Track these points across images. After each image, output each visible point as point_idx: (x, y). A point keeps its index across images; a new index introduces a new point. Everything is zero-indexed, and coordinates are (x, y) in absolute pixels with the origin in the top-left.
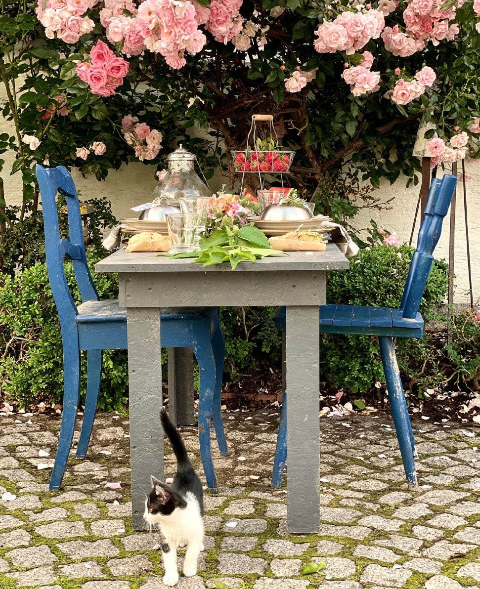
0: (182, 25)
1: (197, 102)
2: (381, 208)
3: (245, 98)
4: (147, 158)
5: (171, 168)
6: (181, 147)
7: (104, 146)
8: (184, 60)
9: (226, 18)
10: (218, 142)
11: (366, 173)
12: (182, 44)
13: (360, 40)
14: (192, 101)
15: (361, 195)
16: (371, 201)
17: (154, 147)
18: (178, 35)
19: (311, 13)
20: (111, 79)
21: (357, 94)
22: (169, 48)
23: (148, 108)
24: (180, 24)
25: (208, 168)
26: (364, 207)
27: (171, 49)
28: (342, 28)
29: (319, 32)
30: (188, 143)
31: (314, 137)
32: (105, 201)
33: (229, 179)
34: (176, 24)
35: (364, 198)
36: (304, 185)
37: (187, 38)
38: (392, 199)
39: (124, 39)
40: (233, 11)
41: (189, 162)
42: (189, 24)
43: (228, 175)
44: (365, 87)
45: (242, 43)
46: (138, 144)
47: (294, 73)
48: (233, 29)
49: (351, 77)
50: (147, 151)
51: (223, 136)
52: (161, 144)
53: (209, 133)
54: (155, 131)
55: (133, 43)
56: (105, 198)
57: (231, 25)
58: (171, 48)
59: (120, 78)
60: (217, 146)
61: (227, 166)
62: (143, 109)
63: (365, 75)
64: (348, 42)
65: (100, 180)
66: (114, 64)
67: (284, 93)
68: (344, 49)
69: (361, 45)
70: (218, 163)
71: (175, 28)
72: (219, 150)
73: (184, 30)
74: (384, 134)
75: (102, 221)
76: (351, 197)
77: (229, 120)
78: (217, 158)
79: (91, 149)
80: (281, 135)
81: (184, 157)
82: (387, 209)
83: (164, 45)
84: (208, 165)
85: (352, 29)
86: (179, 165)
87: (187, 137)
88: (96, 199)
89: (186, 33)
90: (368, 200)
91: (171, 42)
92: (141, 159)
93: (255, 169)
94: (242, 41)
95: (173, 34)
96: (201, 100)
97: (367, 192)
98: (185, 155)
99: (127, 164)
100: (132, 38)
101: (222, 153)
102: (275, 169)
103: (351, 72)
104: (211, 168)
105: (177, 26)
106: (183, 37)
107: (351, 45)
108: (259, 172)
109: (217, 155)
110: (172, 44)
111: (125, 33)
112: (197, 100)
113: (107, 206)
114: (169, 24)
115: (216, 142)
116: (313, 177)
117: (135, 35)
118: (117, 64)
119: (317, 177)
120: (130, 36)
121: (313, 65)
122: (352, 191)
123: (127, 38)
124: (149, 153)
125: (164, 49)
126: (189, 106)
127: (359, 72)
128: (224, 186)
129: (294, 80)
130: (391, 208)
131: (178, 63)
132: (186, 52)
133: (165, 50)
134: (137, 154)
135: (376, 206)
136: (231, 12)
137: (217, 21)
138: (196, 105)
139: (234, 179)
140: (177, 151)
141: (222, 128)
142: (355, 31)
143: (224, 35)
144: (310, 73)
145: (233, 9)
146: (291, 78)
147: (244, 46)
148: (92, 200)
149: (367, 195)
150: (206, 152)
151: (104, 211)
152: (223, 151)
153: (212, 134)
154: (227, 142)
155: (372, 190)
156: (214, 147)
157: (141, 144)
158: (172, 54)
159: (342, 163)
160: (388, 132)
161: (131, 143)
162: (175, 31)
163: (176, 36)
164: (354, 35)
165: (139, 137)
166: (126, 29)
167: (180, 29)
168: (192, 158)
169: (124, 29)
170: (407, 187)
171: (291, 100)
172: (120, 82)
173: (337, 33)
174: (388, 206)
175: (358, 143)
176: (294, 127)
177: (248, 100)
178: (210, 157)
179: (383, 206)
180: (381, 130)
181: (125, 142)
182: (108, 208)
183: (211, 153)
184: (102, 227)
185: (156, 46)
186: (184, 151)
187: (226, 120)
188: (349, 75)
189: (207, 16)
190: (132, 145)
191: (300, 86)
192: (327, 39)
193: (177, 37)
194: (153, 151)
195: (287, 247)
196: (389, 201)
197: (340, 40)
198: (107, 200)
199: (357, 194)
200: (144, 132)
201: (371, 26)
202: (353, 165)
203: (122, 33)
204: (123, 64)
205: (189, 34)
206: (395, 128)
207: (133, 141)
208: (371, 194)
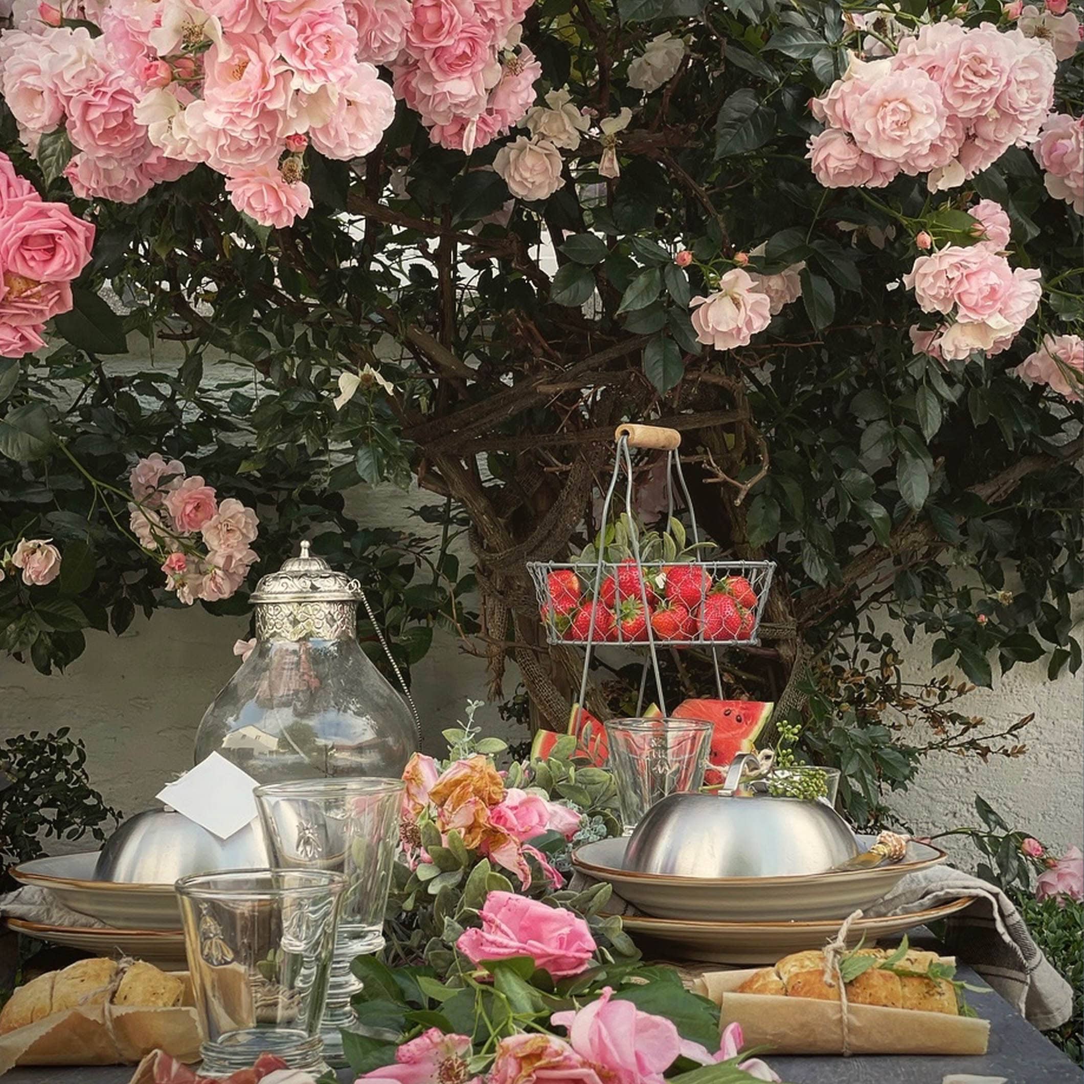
0: (293, 32)
1: (367, 388)
2: (988, 749)
3: (543, 376)
4: (205, 596)
5: (267, 632)
6: (305, 554)
7: (54, 552)
8: (304, 189)
9: (473, 42)
10: (446, 540)
11: (941, 635)
12: (292, 113)
13: (988, 130)
14: (348, 384)
15: (925, 709)
16: (954, 729)
17: (229, 558)
18: (273, 72)
19: (795, 42)
20: (18, 285)
21: (957, 349)
22: (237, 132)
23: (222, 435)
24: (285, 27)
25: (415, 623)
26: (931, 746)
27: (248, 137)
28: (924, 80)
29: (833, 103)
30: (347, 545)
31: (776, 515)
32: (64, 740)
33: (485, 662)
34: (266, 31)
35: (935, 719)
36: (737, 679)
37: (311, 88)
38: (1024, 722)
39: (64, 117)
40: (498, 18)
41: (334, 609)
42: (322, 29)
43: (482, 647)
44: (991, 322)
45: (532, 171)
46: (175, 547)
47: (728, 277)
48: (501, 95)
49: (942, 283)
50: (205, 573)
51: (464, 522)
52: (253, 546)
53: (416, 513)
54: (233, 506)
55: (98, 131)
56: (64, 731)
57: (496, 73)
58: (245, 132)
59: (56, 285)
60: (443, 551)
61: (476, 616)
62: (208, 440)
63: (993, 279)
64: (942, 139)
65: (46, 671)
66: (30, 226)
67: (683, 353)
68: (924, 165)
69: (986, 156)
70: (448, 607)
71: (264, 46)
72: (449, 563)
73: (303, 56)
74: (995, 504)
75: (51, 813)
76: (890, 714)
77: (482, 459)
78: (442, 590)
79: (9, 563)
80: (652, 513)
81: (314, 588)
82: (1006, 753)
83: (216, 120)
84: (416, 614)
85: (961, 83)
86: (295, 622)
87: (350, 527)
88: (34, 734)
89: (311, 67)
90: (948, 725)
91: (245, 105)
92: (185, 596)
93: (633, 631)
94: (529, 160)
95: (253, 70)
96: (380, 380)
97: (942, 697)
98: (318, 583)
99: (148, 614)
100: (94, 114)
101: (461, 574)
102: (714, 630)
103: (945, 266)
104: (423, 622)
105: (272, 41)
106: (296, 82)
107: (952, 150)
108: (652, 643)
109: (443, 582)
110: (249, 114)
111: (65, 91)
112: (367, 379)
113: (72, 758)
114: (238, 30)
115: (439, 542)
116: (770, 652)
117: (105, 101)
118: (41, 226)
119: (784, 651)
120: (87, 105)
121: (789, 253)
122: (889, 695)
123: (75, 112)
124: (213, 579)
125: (216, 134)
126: (339, 403)
127: (974, 268)
128: (473, 706)
129: (727, 301)
130: (1021, 751)
131: (279, 200)
132: (312, 155)
133: (222, 141)
134: (171, 583)
135: (973, 744)
136: (492, 20)
137: (438, 53)
138: (363, 400)
139: (501, 662)
140: (292, 566)
141: (460, 489)
142: (975, 90)
143: (465, 113)
144: (775, 282)
145: (501, 12)
146: (715, 295)
147: (538, 179)
148: (21, 738)
149: (945, 708)
150: (408, 572)
151: (61, 776)
152: (463, 571)
153: (428, 514)
154: (477, 537)
155: (961, 691)
156: (435, 557)
157: (186, 550)
158: (254, 157)
159: (858, 605)
160: (1007, 502)
161: (153, 546)
162: (261, 60)
163: (265, 79)
164: (967, 109)
165: (178, 524)
166: (67, 78)
167: (281, 49)
168: (346, 595)
169: (60, 75)
170: (1053, 676)
171: (704, 383)
172: (61, 298)
173: (904, 102)
174: (1010, 743)
175: (912, 537)
176: (722, 476)
177: (551, 382)
178: (420, 588)
179: (995, 744)
180: (983, 491)
181: (133, 542)
182: (77, 765)
183: (423, 575)
184: (49, 833)
185: (182, 127)
186: (316, 566)
187: (473, 463)
188: (936, 276)
189: (398, 29)
190: (156, 551)
191: (749, 323)
192: (862, 125)
193: (271, 85)
194: (225, 571)
195: (794, 1038)
196: (1015, 727)
197: (915, 128)
198: (74, 738)
199: (910, 707)
200: (197, 508)
201: (1033, 75)
202: (897, 609)
203: (54, 92)
204: (68, 229)
205: (323, 72)
206: (1026, 485)
207: (156, 538)
208: (957, 706)
